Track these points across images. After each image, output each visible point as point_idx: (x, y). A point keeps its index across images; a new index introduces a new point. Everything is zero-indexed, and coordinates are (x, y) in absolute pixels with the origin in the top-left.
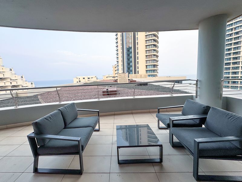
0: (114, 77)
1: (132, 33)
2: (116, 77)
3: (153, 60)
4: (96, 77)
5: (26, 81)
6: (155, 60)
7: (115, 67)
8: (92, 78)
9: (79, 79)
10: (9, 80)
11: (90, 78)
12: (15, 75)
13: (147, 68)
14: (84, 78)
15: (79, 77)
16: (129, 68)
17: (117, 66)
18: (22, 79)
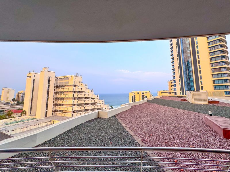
0: (170, 93)
1: (190, 39)
2: (172, 93)
3: (224, 73)
4: (149, 92)
5: (94, 94)
6: (226, 73)
7: (171, 83)
8: (146, 93)
9: (134, 94)
10: (84, 93)
11: (144, 93)
12: (88, 89)
13: (215, 83)
14: (138, 93)
15: (134, 92)
16: (189, 84)
17: (173, 81)
18: (92, 92)
